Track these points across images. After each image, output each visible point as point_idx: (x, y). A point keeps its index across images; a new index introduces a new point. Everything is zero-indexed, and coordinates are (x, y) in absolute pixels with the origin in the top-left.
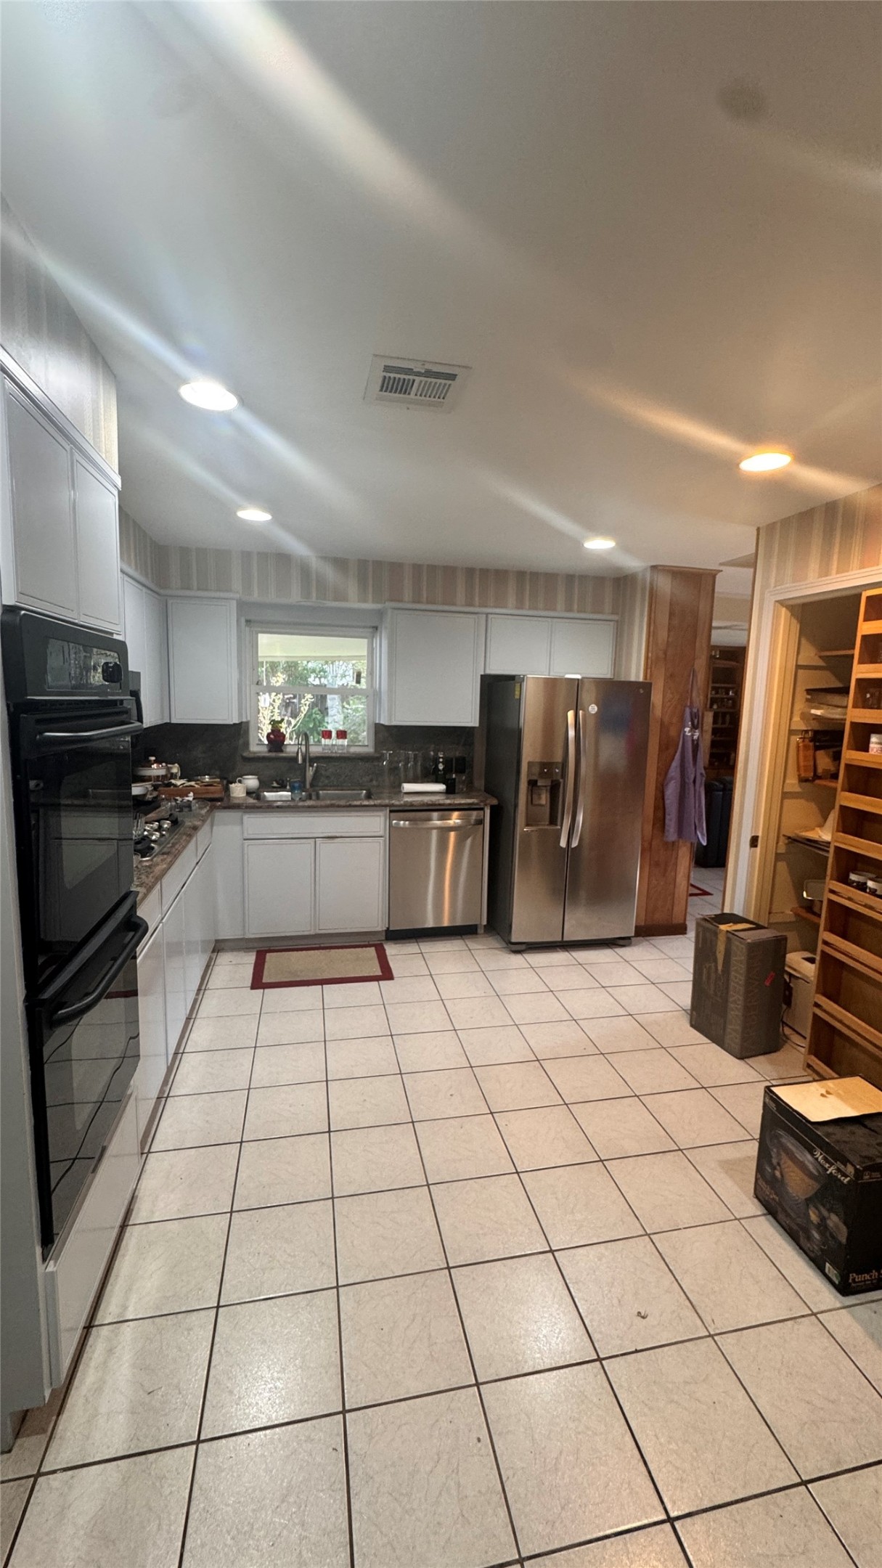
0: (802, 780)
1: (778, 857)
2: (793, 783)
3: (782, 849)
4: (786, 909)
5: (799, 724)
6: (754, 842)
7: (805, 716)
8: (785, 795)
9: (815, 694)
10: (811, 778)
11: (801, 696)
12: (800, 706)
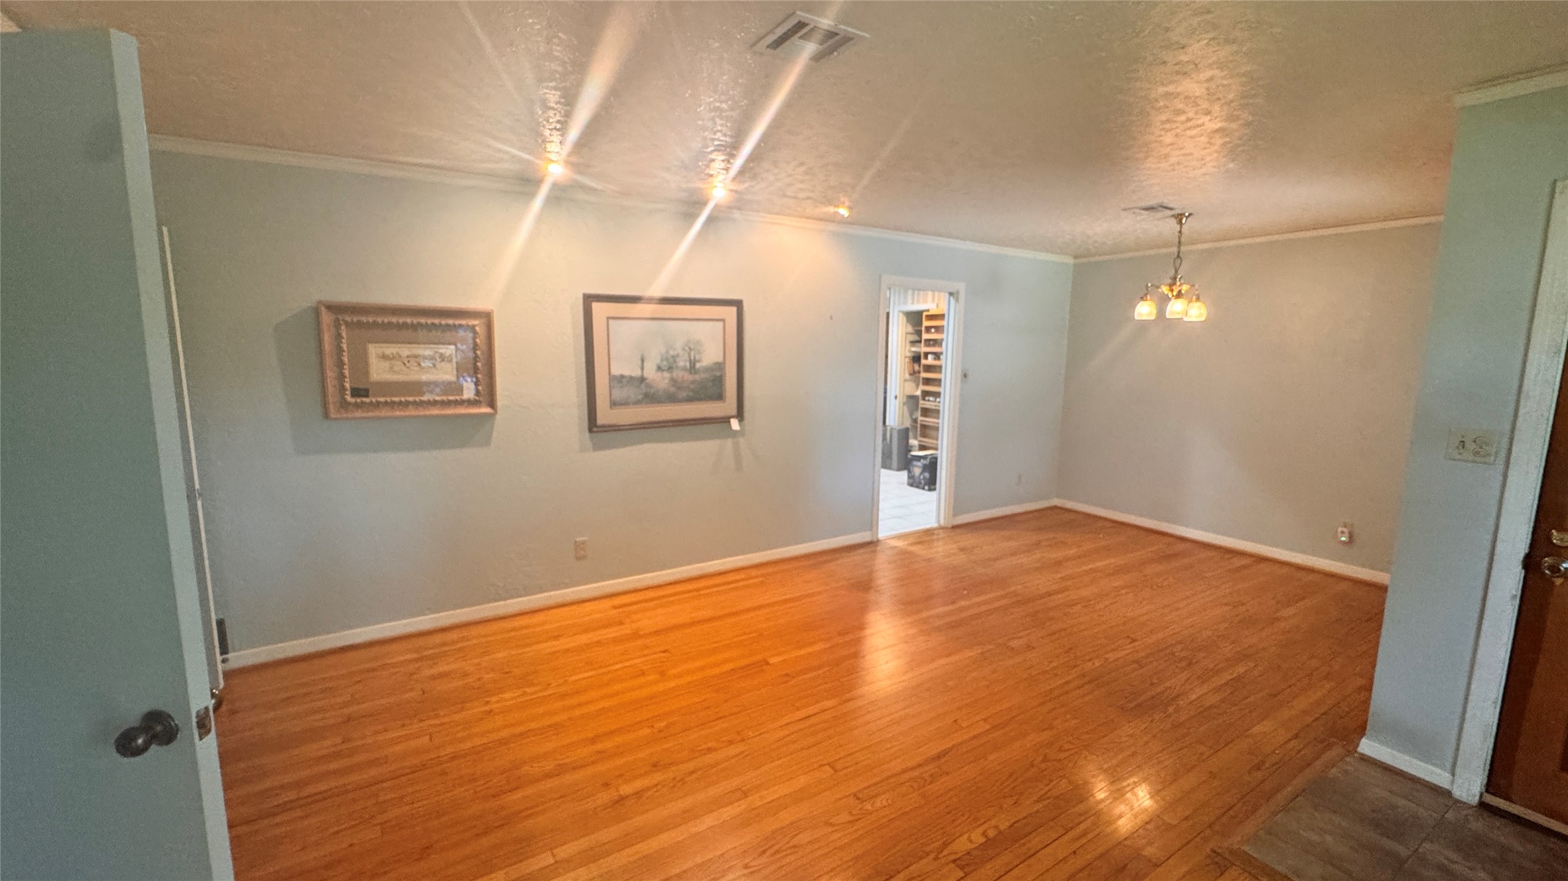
0: (910, 374)
1: (904, 404)
2: (907, 376)
3: (905, 400)
4: (908, 423)
5: (909, 354)
6: (896, 397)
7: (910, 351)
8: (905, 381)
9: (913, 343)
10: (914, 373)
11: (908, 344)
12: (908, 348)
